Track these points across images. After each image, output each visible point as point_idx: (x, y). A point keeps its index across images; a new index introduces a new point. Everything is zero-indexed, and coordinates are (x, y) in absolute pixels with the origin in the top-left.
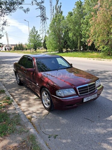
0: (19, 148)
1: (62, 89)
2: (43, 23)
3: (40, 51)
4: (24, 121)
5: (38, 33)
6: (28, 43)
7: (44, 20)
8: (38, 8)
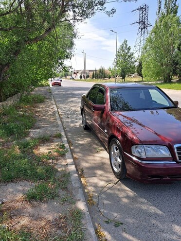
0: (53, 225)
1: (143, 144)
2: (142, 33)
3: (131, 80)
4: (74, 185)
5: (131, 51)
6: (112, 67)
7: (144, 27)
8: (135, 10)
